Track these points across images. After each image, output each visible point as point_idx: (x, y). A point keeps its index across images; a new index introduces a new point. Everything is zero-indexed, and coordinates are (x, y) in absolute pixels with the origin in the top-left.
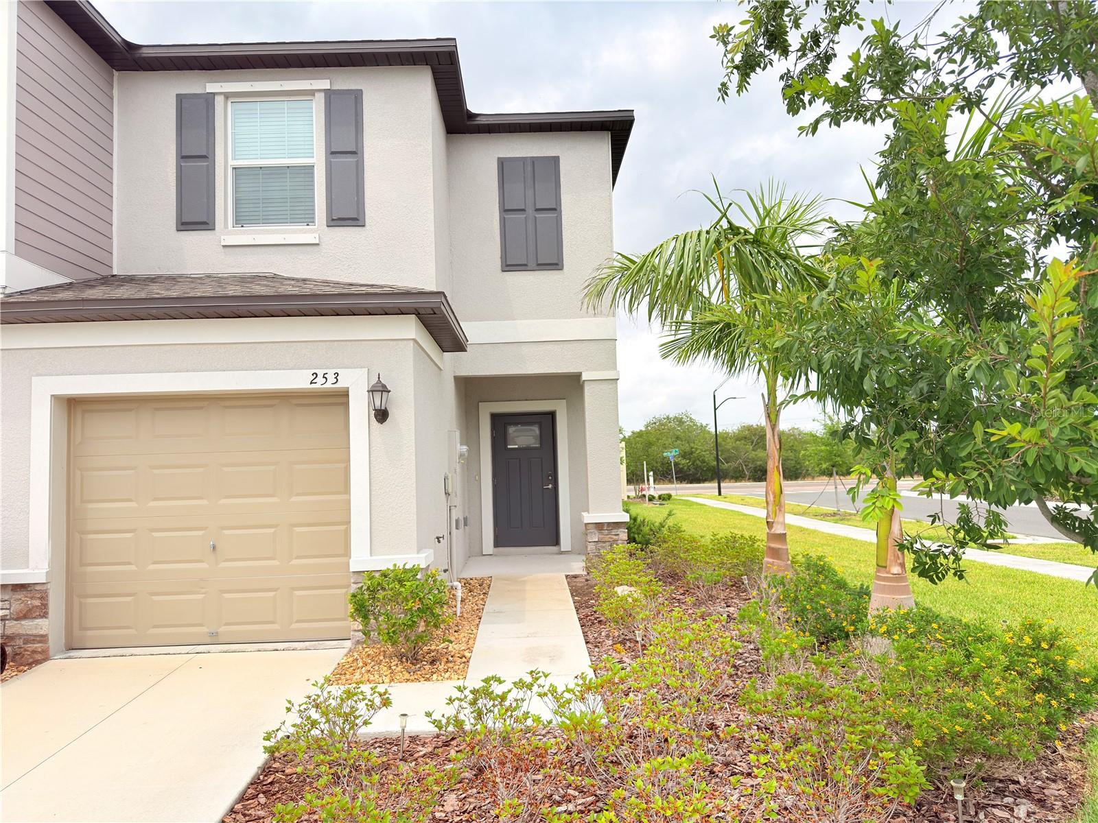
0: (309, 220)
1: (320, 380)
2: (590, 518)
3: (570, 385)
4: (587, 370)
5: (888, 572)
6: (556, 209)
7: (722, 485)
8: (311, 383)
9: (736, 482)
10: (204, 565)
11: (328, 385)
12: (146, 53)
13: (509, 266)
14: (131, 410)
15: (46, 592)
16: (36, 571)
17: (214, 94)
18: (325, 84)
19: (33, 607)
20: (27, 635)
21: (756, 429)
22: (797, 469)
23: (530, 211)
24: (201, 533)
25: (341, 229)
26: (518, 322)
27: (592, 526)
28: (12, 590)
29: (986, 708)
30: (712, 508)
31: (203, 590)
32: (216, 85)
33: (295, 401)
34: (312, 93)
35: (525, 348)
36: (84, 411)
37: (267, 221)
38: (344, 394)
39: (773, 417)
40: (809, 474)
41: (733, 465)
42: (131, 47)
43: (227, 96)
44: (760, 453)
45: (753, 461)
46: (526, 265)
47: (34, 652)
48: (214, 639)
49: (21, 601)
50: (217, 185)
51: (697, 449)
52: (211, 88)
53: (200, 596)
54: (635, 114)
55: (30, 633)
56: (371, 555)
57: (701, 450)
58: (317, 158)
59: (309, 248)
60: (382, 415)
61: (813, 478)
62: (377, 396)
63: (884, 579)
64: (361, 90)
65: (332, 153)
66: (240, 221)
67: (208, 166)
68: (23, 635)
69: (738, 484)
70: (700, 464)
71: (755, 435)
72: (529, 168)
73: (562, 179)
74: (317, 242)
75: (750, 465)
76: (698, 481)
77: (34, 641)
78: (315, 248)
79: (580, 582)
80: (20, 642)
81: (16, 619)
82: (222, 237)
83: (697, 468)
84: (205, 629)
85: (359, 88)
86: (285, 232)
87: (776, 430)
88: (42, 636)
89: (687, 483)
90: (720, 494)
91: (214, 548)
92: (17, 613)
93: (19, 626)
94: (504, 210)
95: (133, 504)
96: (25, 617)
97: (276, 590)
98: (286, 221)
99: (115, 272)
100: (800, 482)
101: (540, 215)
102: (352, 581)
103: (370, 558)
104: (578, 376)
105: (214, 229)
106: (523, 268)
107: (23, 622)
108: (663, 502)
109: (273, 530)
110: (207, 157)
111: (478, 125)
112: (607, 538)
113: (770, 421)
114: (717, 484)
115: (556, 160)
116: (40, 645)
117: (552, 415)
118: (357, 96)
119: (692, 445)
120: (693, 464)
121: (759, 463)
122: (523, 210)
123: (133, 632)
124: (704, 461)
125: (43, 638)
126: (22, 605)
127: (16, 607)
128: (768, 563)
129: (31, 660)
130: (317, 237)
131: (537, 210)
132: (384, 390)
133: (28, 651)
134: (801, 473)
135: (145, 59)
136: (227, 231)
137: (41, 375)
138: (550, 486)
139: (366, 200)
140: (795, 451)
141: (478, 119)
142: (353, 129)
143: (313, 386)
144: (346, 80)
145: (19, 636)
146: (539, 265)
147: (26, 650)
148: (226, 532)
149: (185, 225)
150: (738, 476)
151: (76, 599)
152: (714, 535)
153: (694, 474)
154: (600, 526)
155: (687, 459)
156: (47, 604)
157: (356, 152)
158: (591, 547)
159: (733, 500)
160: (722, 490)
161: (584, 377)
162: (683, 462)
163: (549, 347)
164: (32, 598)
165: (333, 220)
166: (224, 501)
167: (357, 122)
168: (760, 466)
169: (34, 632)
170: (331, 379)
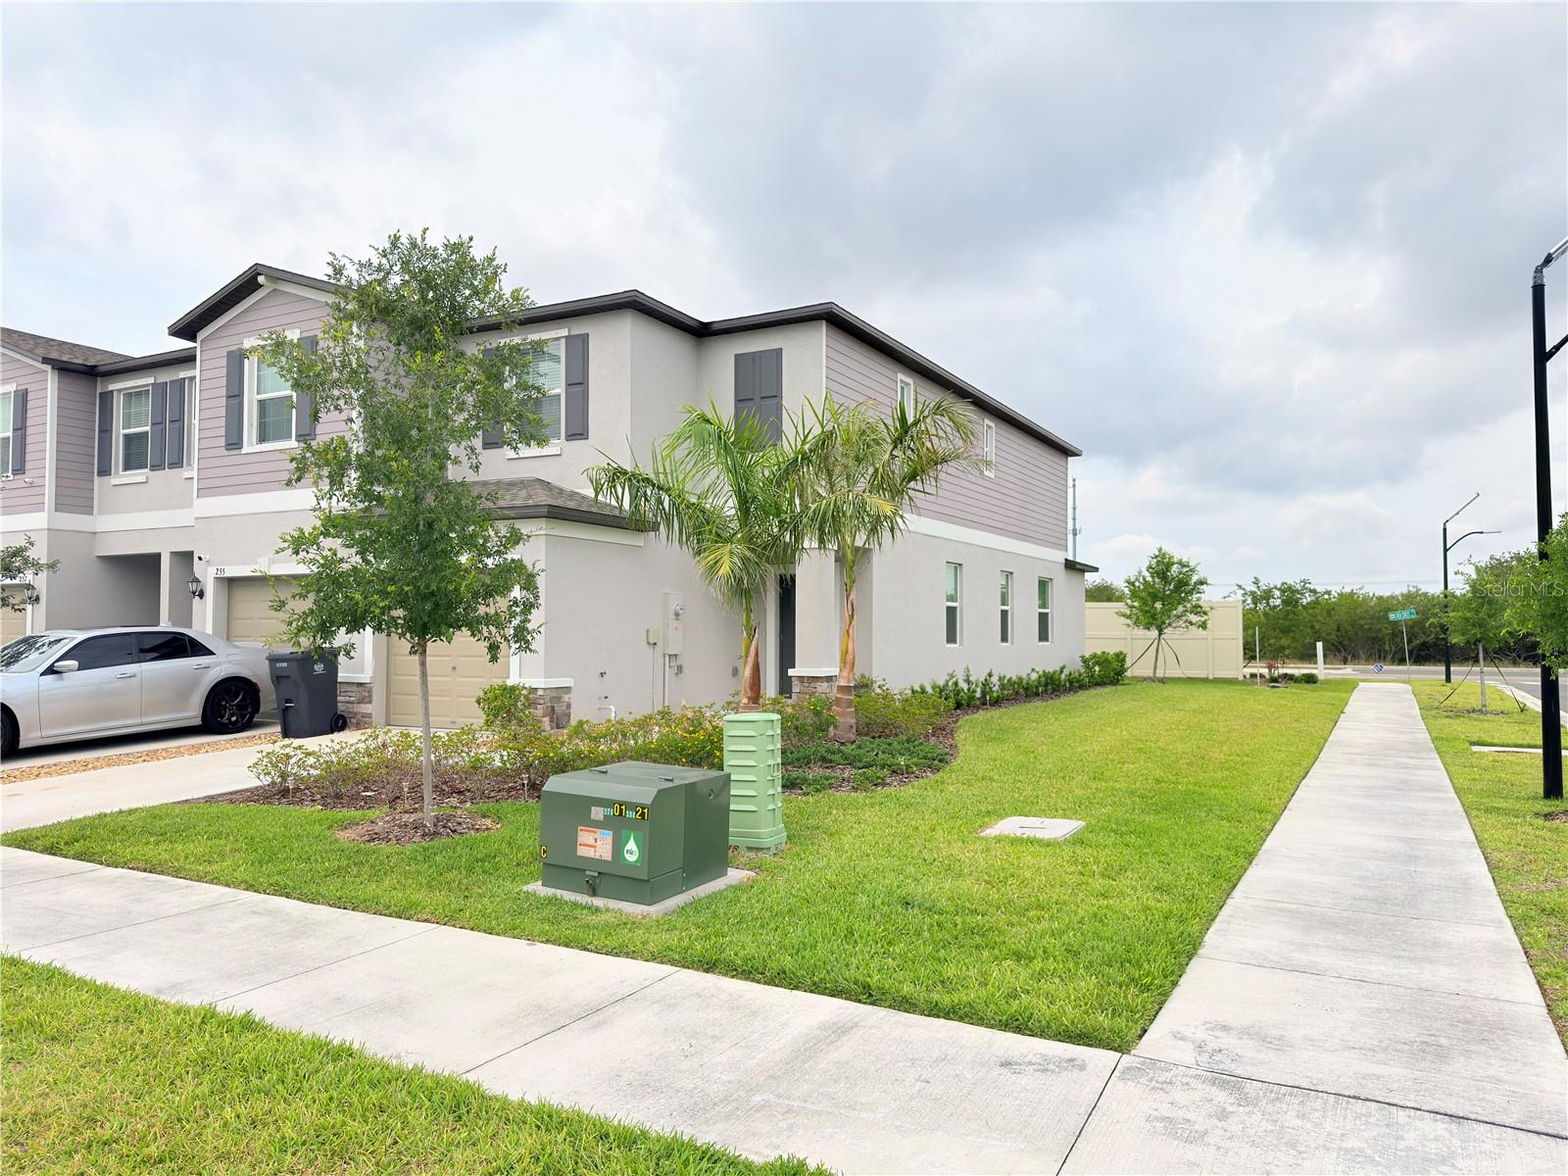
2: (795, 672)
6: (777, 396)
10: (450, 679)
15: (371, 688)
16: (367, 676)
18: (565, 332)
20: (363, 713)
23: (757, 399)
24: (447, 658)
25: (574, 442)
27: (796, 679)
31: (450, 695)
34: (558, 339)
47: (365, 723)
53: (448, 699)
56: (520, 677)
58: (561, 388)
59: (559, 458)
64: (587, 334)
65: (569, 385)
68: (361, 713)
72: (758, 361)
73: (784, 368)
74: (563, 453)
78: (562, 458)
80: (359, 716)
82: (507, 453)
84: (447, 719)
85: (587, 332)
90: (1449, 681)
91: (454, 668)
93: (359, 707)
94: (738, 401)
101: (764, 403)
103: (519, 679)
105: (503, 447)
107: (361, 705)
109: (483, 659)
115: (779, 351)
116: (368, 719)
118: (586, 338)
122: (752, 399)
123: (416, 717)
130: (563, 449)
131: (762, 398)
139: (589, 419)
142: (581, 364)
144: (577, 328)
147: (361, 721)
148: (462, 659)
149: (487, 445)
151: (391, 695)
154: (801, 679)
157: (584, 382)
165: (569, 435)
167: (583, 359)
169: (366, 711)
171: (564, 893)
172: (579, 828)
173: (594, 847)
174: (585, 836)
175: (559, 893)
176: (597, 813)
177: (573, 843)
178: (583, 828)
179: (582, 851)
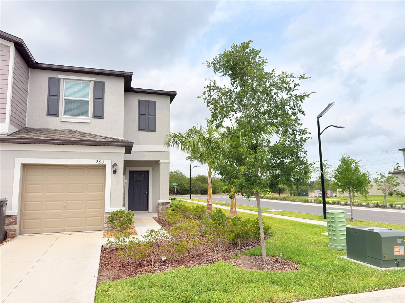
0: (87, 116)
1: (99, 162)
2: (160, 201)
3: (156, 164)
4: (161, 160)
5: (233, 210)
6: (154, 115)
7: (191, 196)
9: (195, 195)
10: (61, 211)
11: (101, 164)
12: (41, 65)
13: (140, 130)
14: (42, 168)
16: (14, 212)
17: (60, 78)
18: (94, 79)
19: (12, 222)
20: (10, 230)
21: (203, 177)
22: (215, 191)
23: (147, 115)
24: (61, 202)
25: (97, 119)
26: (142, 145)
27: (161, 204)
29: (245, 229)
30: (189, 202)
31: (61, 218)
32: (61, 76)
33: (89, 167)
34: (90, 81)
35: (143, 153)
36: (27, 168)
37: (73, 115)
38: (105, 166)
39: (210, 175)
40: (219, 192)
41: (195, 189)
42: (37, 63)
43: (64, 79)
44: (204, 185)
45: (201, 187)
46: (145, 130)
47: (12, 234)
48: (63, 231)
50: (60, 104)
51: (182, 183)
52: (60, 76)
53: (60, 219)
54: (177, 93)
55: (11, 229)
56: (110, 208)
57: (184, 183)
58: (90, 99)
59: (87, 124)
60: (115, 172)
61: (220, 194)
62: (115, 167)
63: (232, 211)
64: (104, 82)
65: (95, 98)
66: (66, 114)
67: (57, 98)
68: (9, 230)
69: (196, 195)
70: (183, 188)
71: (202, 178)
72: (147, 103)
73: (156, 107)
74: (90, 122)
75: (200, 189)
76: (183, 194)
77: (12, 231)
78: (89, 124)
79: (157, 219)
82: (61, 119)
83: (183, 190)
84: (61, 228)
85: (104, 81)
86: (80, 119)
87: (211, 178)
88: (15, 230)
89: (179, 195)
90: (191, 198)
91: (65, 206)
92: (8, 224)
93: (8, 227)
94: (139, 114)
95: (41, 194)
96: (10, 225)
97: (82, 217)
98: (79, 115)
99: (26, 127)
100: (216, 195)
101: (150, 116)
102: (105, 214)
103: (110, 209)
104: (158, 161)
105: (58, 116)
106: (144, 130)
107: (9, 226)
108: (173, 201)
109: (81, 202)
110: (57, 96)
111: (133, 91)
112: (165, 207)
113: (209, 176)
114: (190, 196)
115: (155, 102)
116: (14, 232)
117: (148, 172)
118: (103, 83)
119: (181, 182)
120: (181, 188)
121: (203, 188)
122: (145, 115)
123: (39, 229)
124: (185, 187)
125: (15, 231)
126: (10, 221)
127: (7, 222)
128: (207, 211)
129: (11, 237)
130: (90, 121)
131: (149, 115)
132: (117, 166)
134: (216, 192)
135: (41, 67)
136: (62, 117)
137: (18, 158)
138: (146, 193)
139: (104, 112)
140: (215, 184)
141: (133, 89)
142: (102, 92)
143: (97, 164)
144: (100, 79)
146: (149, 130)
147: (9, 234)
148: (68, 202)
149: (49, 114)
150: (196, 193)
151: (22, 220)
152: (193, 206)
153: (181, 192)
154: (163, 204)
155: (179, 186)
156: (17, 221)
157: (102, 99)
158: (160, 210)
159: (195, 200)
160: (191, 197)
161: (160, 162)
162: (178, 187)
163: (151, 153)
164: (12, 219)
165: (95, 116)
166: (68, 194)
167: (103, 90)
168: (203, 189)
169: (13, 229)
170: (102, 162)
171: (390, 268)
172: (394, 247)
173: (399, 252)
174: (396, 249)
175: (388, 269)
176: (399, 241)
177: (393, 252)
178: (395, 246)
179: (396, 254)
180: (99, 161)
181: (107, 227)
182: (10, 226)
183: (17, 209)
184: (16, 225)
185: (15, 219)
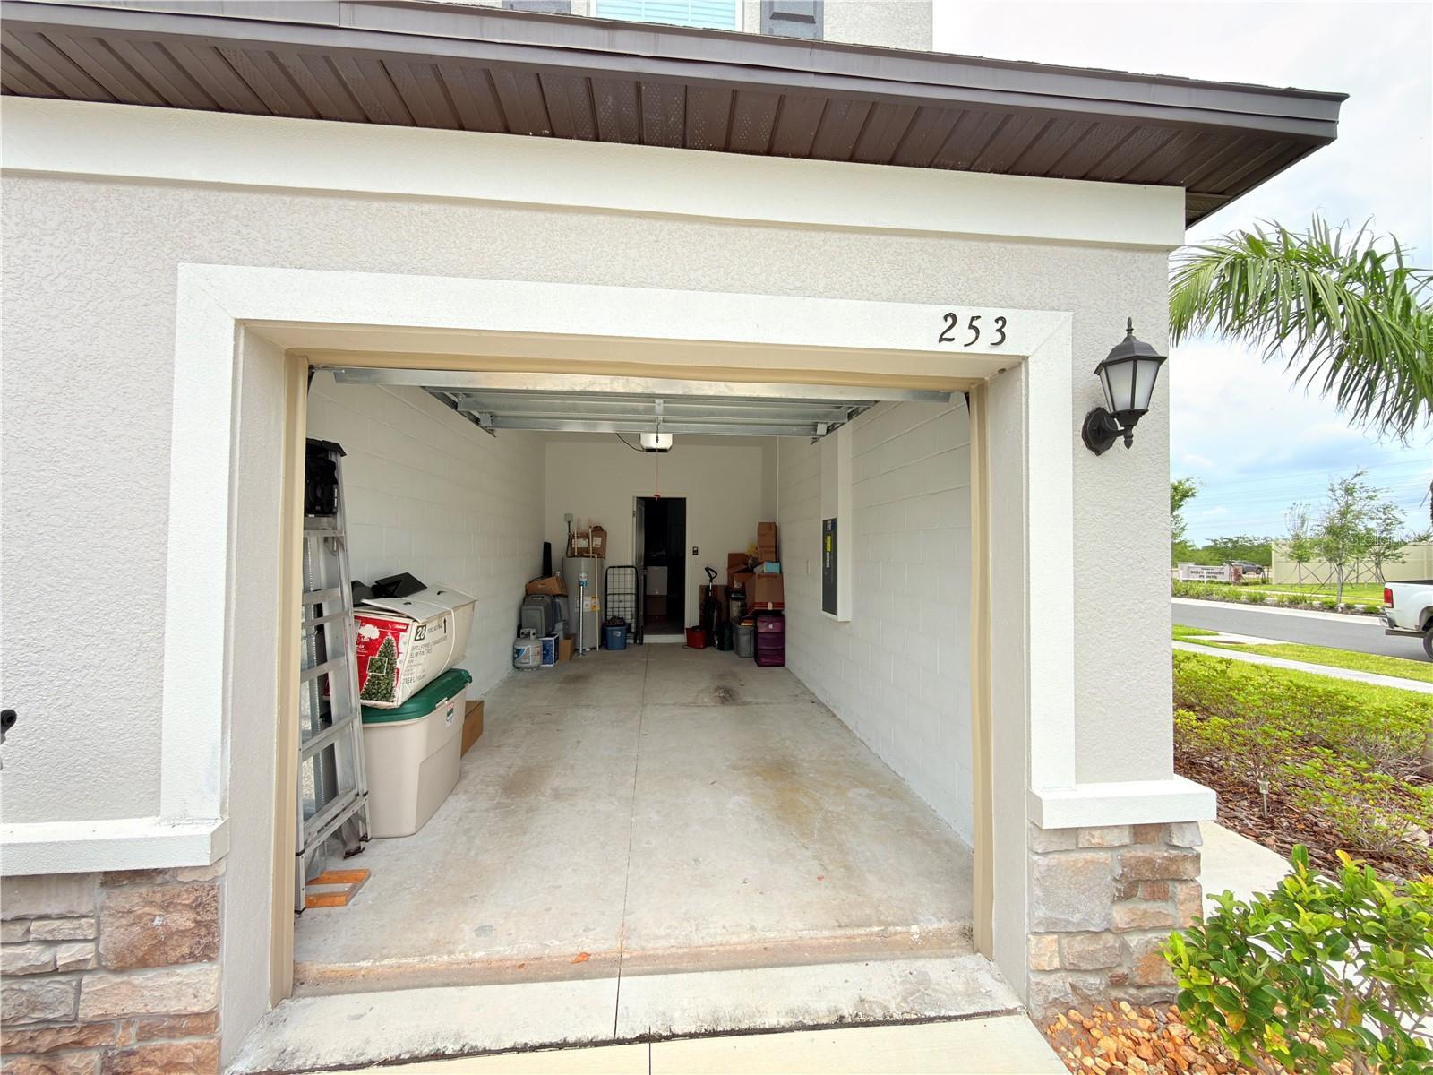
1: (962, 333)
8: (941, 339)
11: (982, 347)
15: (212, 890)
16: (182, 829)
19: (170, 935)
20: (150, 1015)
28: (103, 884)
47: (171, 1063)
49: (131, 918)
55: (161, 1008)
56: (1078, 787)
68: (139, 1016)
77: (172, 1032)
80: (126, 1037)
81: (120, 970)
88: (198, 1015)
92: (120, 953)
93: (124, 989)
96: (145, 963)
103: (1074, 794)
107: (137, 979)
116: (190, 1042)
125: (201, 1023)
126: (136, 929)
127: (116, 934)
133: (151, 1063)
137: (205, 260)
143: (945, 346)
145: (127, 1020)
147: (143, 1062)
156: (215, 922)
164: (167, 907)
169: (174, 1006)
170: (989, 332)
180: (963, 322)
181: (1056, 970)
182: (150, 974)
183: (217, 798)
184: (210, 959)
185: (197, 906)
